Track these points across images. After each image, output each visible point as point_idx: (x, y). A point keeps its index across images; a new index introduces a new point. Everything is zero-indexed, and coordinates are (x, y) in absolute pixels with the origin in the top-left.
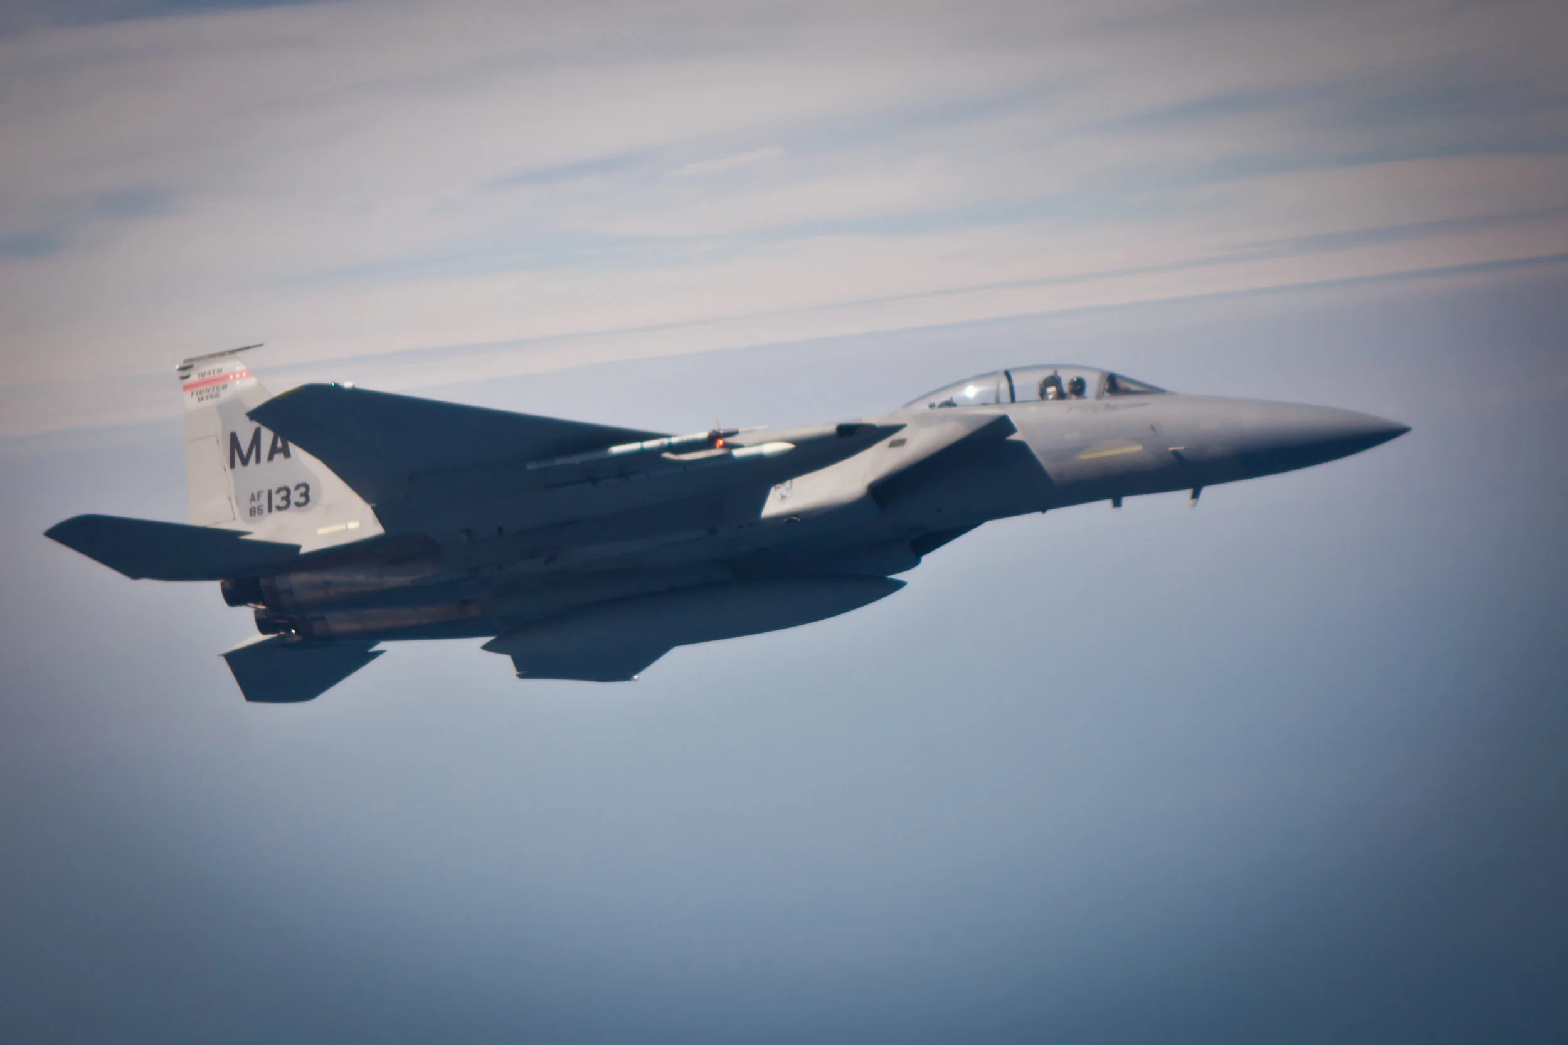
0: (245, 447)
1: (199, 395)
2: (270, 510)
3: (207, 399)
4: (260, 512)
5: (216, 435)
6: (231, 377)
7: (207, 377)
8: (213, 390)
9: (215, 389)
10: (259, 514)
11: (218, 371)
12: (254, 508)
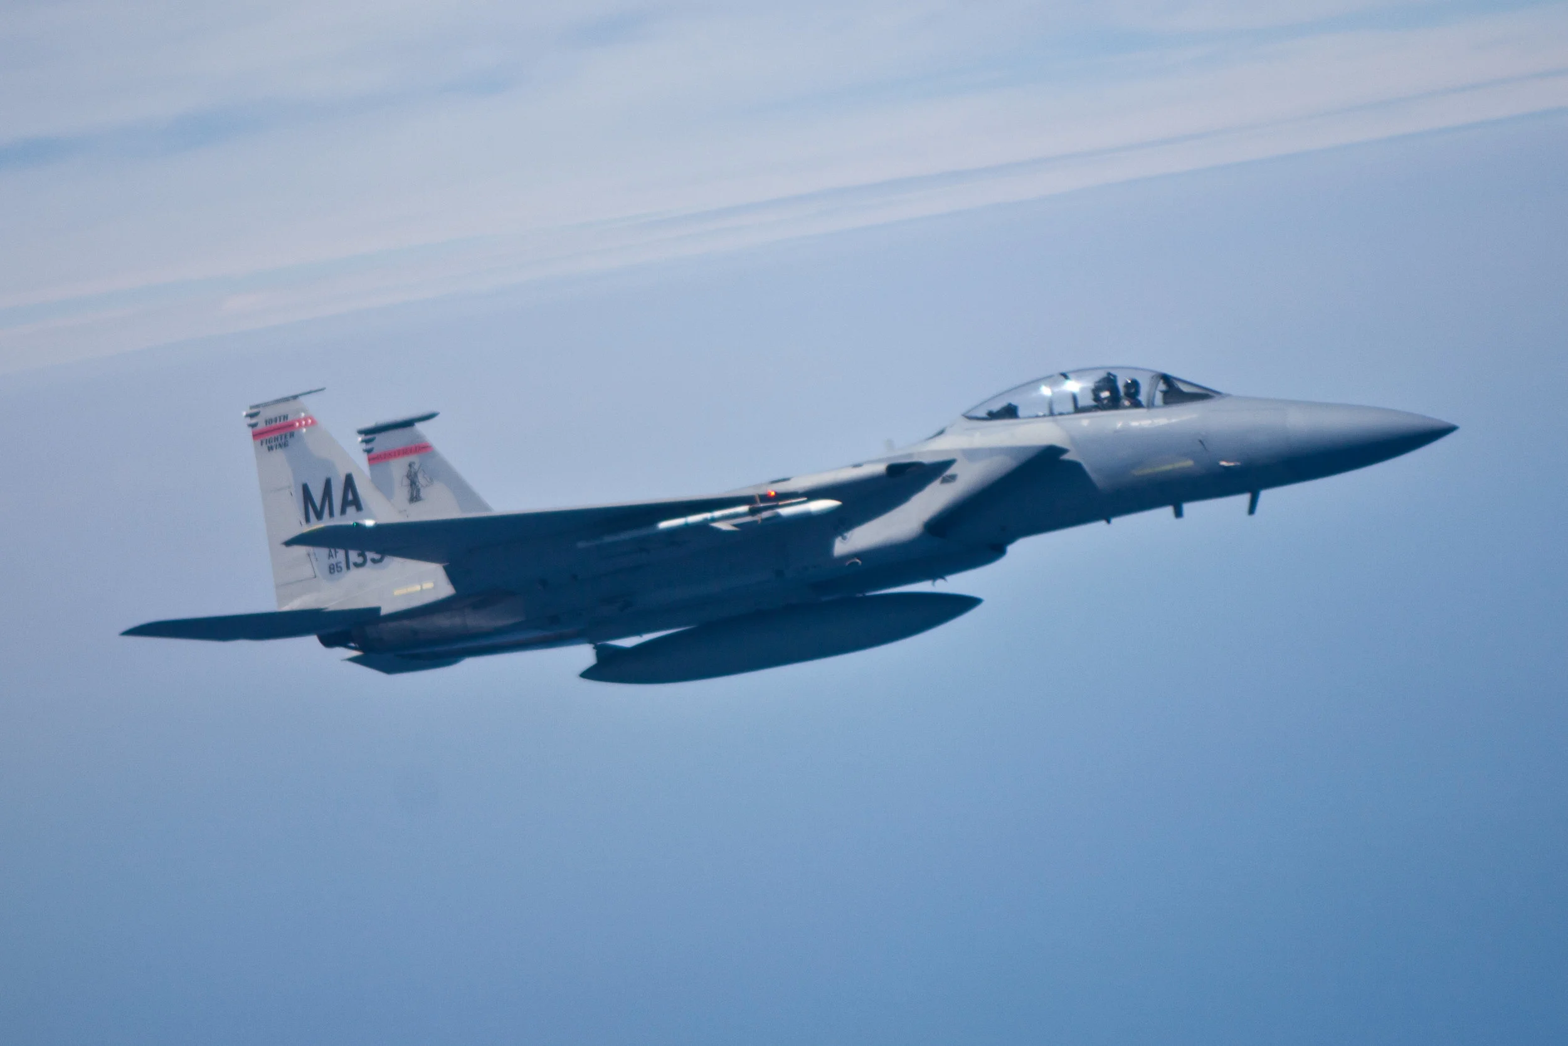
0: (317, 499)
1: (268, 445)
2: (348, 567)
3: (276, 449)
4: (339, 569)
5: (289, 487)
6: (297, 424)
7: (274, 424)
8: (281, 439)
9: (283, 437)
10: (338, 571)
11: (284, 417)
12: (333, 565)
